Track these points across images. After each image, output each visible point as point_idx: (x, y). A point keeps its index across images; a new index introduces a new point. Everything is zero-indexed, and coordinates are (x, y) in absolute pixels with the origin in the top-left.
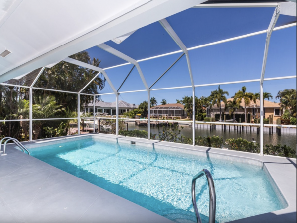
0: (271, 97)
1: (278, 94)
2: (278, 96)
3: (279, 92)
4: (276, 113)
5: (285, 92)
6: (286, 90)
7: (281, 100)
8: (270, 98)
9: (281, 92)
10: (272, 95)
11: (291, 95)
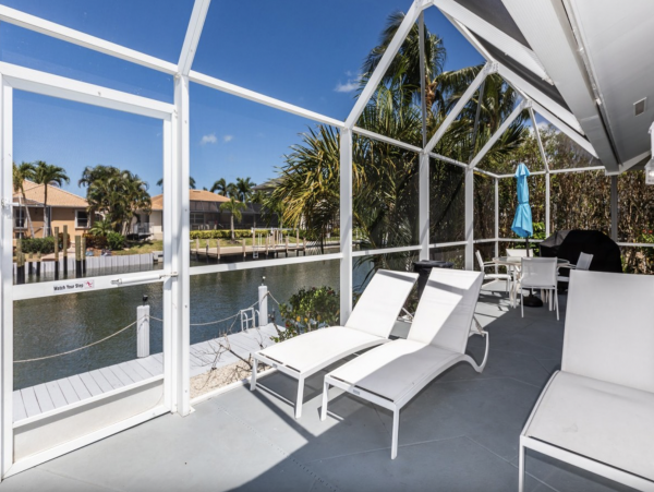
0: (66, 178)
1: (84, 173)
2: (83, 180)
3: (86, 170)
4: (80, 223)
5: (97, 172)
6: (101, 167)
7: (89, 190)
8: (63, 180)
9: (91, 170)
10: (67, 175)
11: (110, 181)
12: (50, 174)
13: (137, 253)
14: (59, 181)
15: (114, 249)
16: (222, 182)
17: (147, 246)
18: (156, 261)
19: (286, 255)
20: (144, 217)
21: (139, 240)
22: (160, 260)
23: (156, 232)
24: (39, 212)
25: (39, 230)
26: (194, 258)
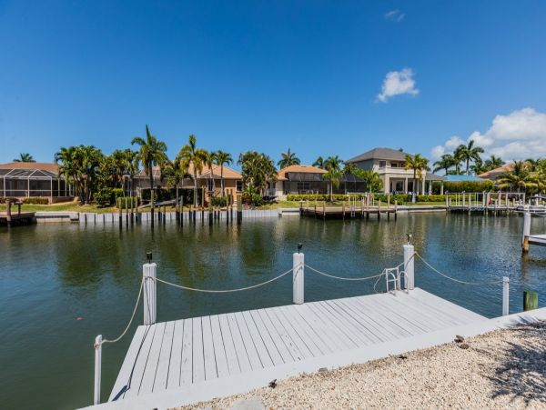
2: (239, 162)
3: (241, 155)
5: (247, 156)
7: (243, 167)
8: (230, 161)
10: (232, 158)
11: (254, 160)
12: (224, 158)
13: (269, 208)
15: (256, 206)
16: (320, 160)
17: (274, 204)
18: (280, 215)
19: (379, 215)
20: (272, 185)
21: (269, 200)
22: (284, 214)
23: (280, 195)
24: (219, 182)
25: (219, 193)
26: (305, 214)
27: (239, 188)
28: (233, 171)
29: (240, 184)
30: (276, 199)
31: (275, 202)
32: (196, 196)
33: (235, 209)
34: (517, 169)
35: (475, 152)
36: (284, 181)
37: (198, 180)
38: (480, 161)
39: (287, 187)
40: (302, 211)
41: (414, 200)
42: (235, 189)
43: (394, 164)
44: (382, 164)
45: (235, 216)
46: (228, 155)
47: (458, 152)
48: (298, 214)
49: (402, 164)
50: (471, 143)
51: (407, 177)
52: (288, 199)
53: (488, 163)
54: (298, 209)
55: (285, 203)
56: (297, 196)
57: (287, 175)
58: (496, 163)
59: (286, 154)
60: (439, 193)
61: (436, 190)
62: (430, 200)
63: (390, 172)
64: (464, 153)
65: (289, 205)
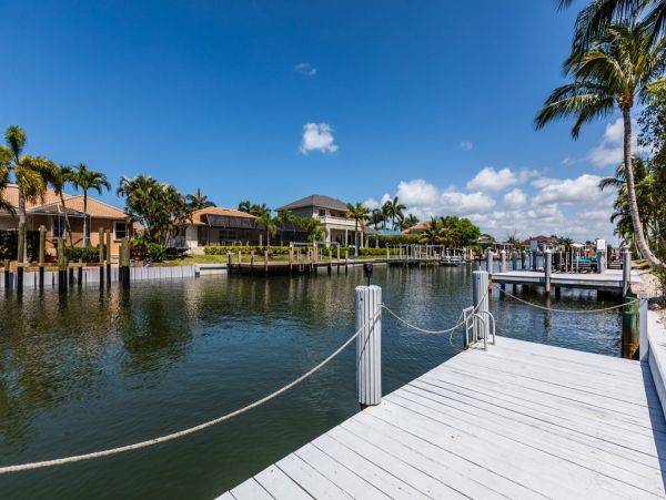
2: (121, 190)
4: (118, 234)
5: (137, 182)
7: (128, 200)
12: (89, 181)
13: (177, 265)
14: (99, 189)
15: (155, 261)
16: (247, 204)
17: (187, 259)
18: (197, 274)
19: (329, 269)
20: (180, 231)
21: (176, 254)
22: (202, 272)
23: (193, 246)
24: (77, 222)
25: (79, 241)
26: (234, 272)
27: (120, 235)
28: (108, 205)
29: (122, 228)
30: (188, 252)
31: (186, 256)
32: (23, 245)
33: (115, 267)
34: (433, 224)
35: (399, 208)
36: (199, 227)
37: (28, 217)
38: (402, 218)
39: (203, 235)
40: (230, 268)
41: (356, 254)
42: (113, 236)
43: (334, 214)
44: (322, 213)
45: (115, 277)
46: (98, 176)
47: (385, 208)
48: (225, 271)
49: (342, 215)
50: (396, 200)
51: (347, 228)
52: (207, 252)
53: (408, 221)
54: (225, 265)
55: (203, 258)
56: (219, 247)
57: (203, 218)
58: (413, 220)
59: (195, 195)
60: (374, 247)
61: (372, 244)
62: (370, 254)
63: (331, 222)
64: (392, 210)
65: (209, 261)
